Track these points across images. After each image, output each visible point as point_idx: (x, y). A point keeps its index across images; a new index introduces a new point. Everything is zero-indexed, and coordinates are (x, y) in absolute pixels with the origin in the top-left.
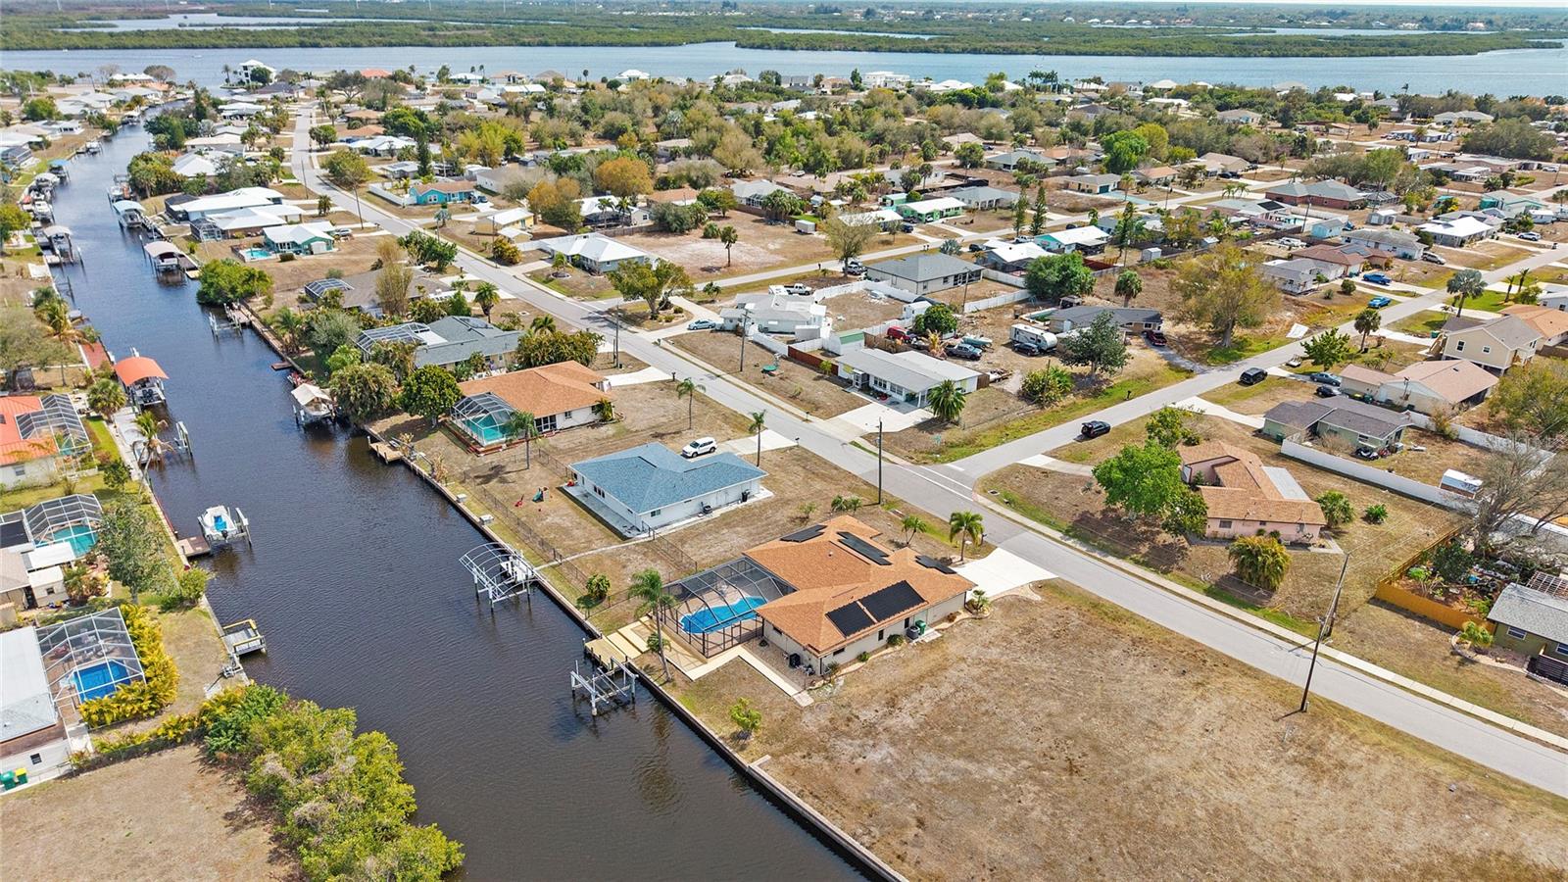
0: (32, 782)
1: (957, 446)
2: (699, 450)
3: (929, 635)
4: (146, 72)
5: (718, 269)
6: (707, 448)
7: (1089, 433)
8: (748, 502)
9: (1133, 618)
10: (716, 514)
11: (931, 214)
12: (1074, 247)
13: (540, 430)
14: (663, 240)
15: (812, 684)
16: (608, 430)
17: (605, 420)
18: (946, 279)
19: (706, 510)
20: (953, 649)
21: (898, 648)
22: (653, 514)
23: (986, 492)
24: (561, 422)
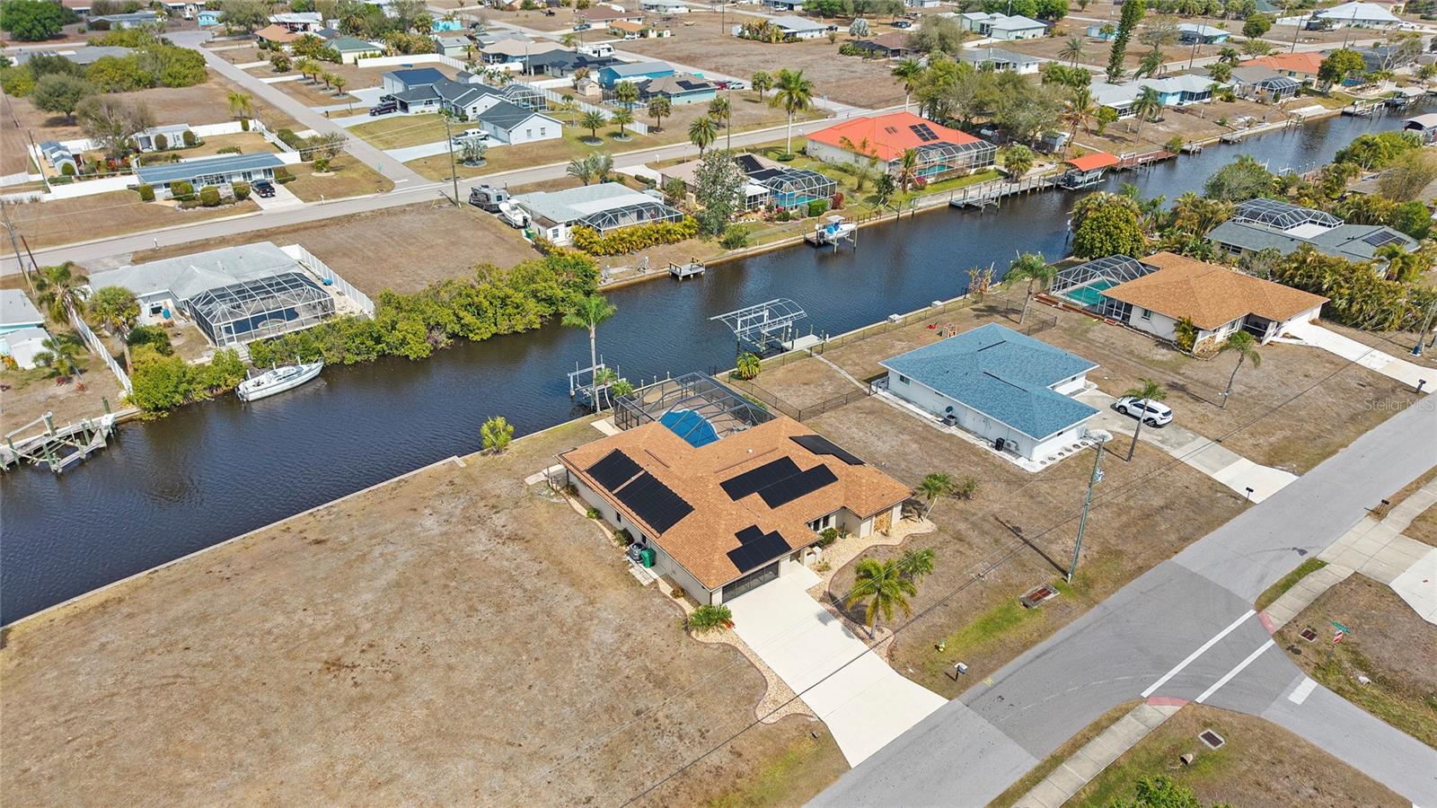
8: (999, 452)
13: (1109, 312)
16: (1164, 354)
17: (1179, 346)
22: (902, 378)
23: (1206, 725)
24: (1136, 318)
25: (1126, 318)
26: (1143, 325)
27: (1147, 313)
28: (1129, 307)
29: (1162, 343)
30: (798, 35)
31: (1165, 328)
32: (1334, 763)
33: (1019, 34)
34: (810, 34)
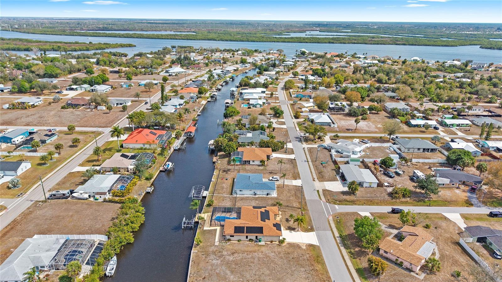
0: (99, 201)
1: (348, 201)
2: (273, 179)
3: (262, 243)
4: (277, 51)
5: (352, 130)
6: (276, 179)
7: (394, 211)
8: (268, 196)
9: (323, 264)
10: (257, 196)
11: (453, 125)
12: (496, 148)
13: (245, 163)
14: (348, 118)
15: (221, 241)
16: (261, 168)
17: (262, 165)
18: (419, 149)
19: (255, 194)
20: (263, 249)
21: (250, 242)
22: (240, 191)
23: (336, 216)
24: (251, 163)
25: (249, 163)
26: (253, 163)
27: (253, 161)
28: (249, 161)
29: (259, 166)
30: (35, 105)
31: (258, 163)
32: (348, 212)
33: (106, 90)
34: (38, 103)
